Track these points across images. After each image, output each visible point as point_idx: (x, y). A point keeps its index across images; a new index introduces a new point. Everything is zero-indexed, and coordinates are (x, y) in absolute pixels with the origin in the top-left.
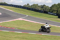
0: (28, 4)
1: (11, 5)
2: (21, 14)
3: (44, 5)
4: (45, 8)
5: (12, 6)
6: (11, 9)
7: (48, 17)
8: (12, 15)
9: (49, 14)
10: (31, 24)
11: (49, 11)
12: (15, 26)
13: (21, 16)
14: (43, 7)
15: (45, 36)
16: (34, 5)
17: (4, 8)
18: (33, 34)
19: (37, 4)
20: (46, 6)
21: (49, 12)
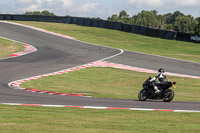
0: (123, 13)
1: (67, 17)
2: (100, 48)
3: (177, 13)
4: (181, 23)
5: (71, 23)
6: (67, 32)
7: (192, 52)
8: (71, 52)
9: (195, 42)
10: (136, 78)
11: (193, 32)
12: (84, 88)
13: (103, 53)
14: (172, 18)
15: (183, 117)
16: (143, 14)
17: (44, 31)
18: (143, 112)
19: (155, 12)
20: (182, 15)
21: (196, 34)
